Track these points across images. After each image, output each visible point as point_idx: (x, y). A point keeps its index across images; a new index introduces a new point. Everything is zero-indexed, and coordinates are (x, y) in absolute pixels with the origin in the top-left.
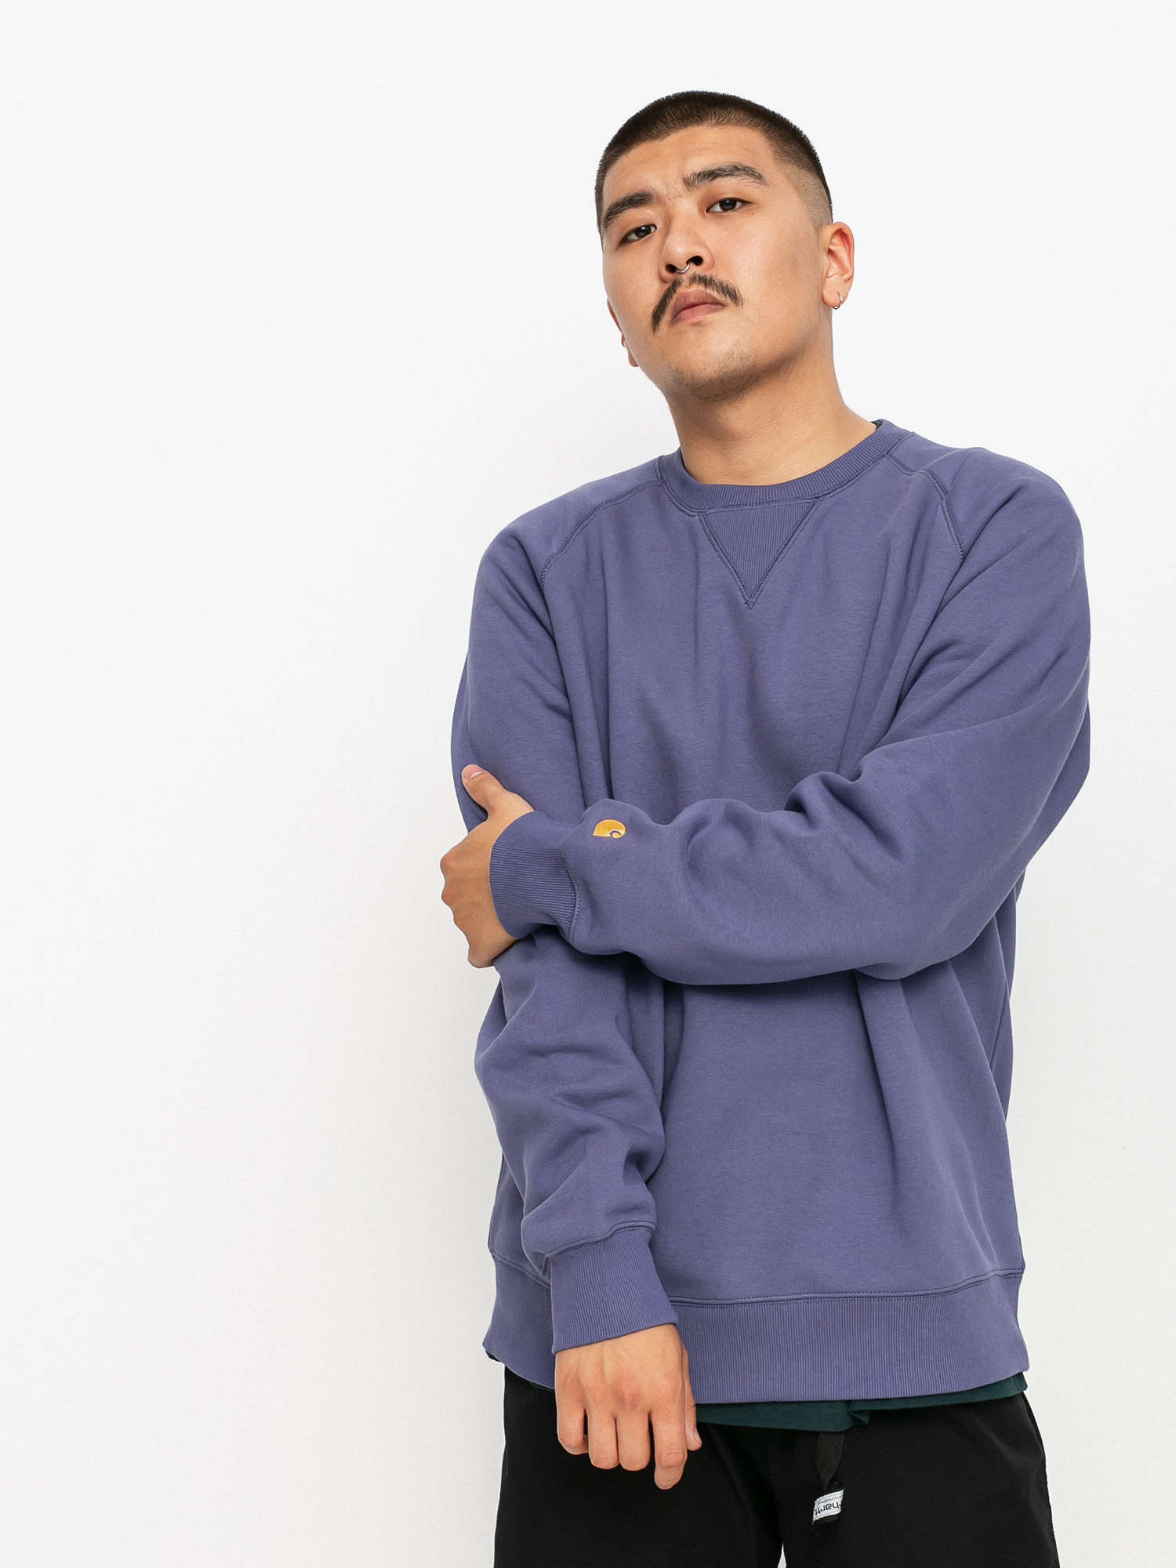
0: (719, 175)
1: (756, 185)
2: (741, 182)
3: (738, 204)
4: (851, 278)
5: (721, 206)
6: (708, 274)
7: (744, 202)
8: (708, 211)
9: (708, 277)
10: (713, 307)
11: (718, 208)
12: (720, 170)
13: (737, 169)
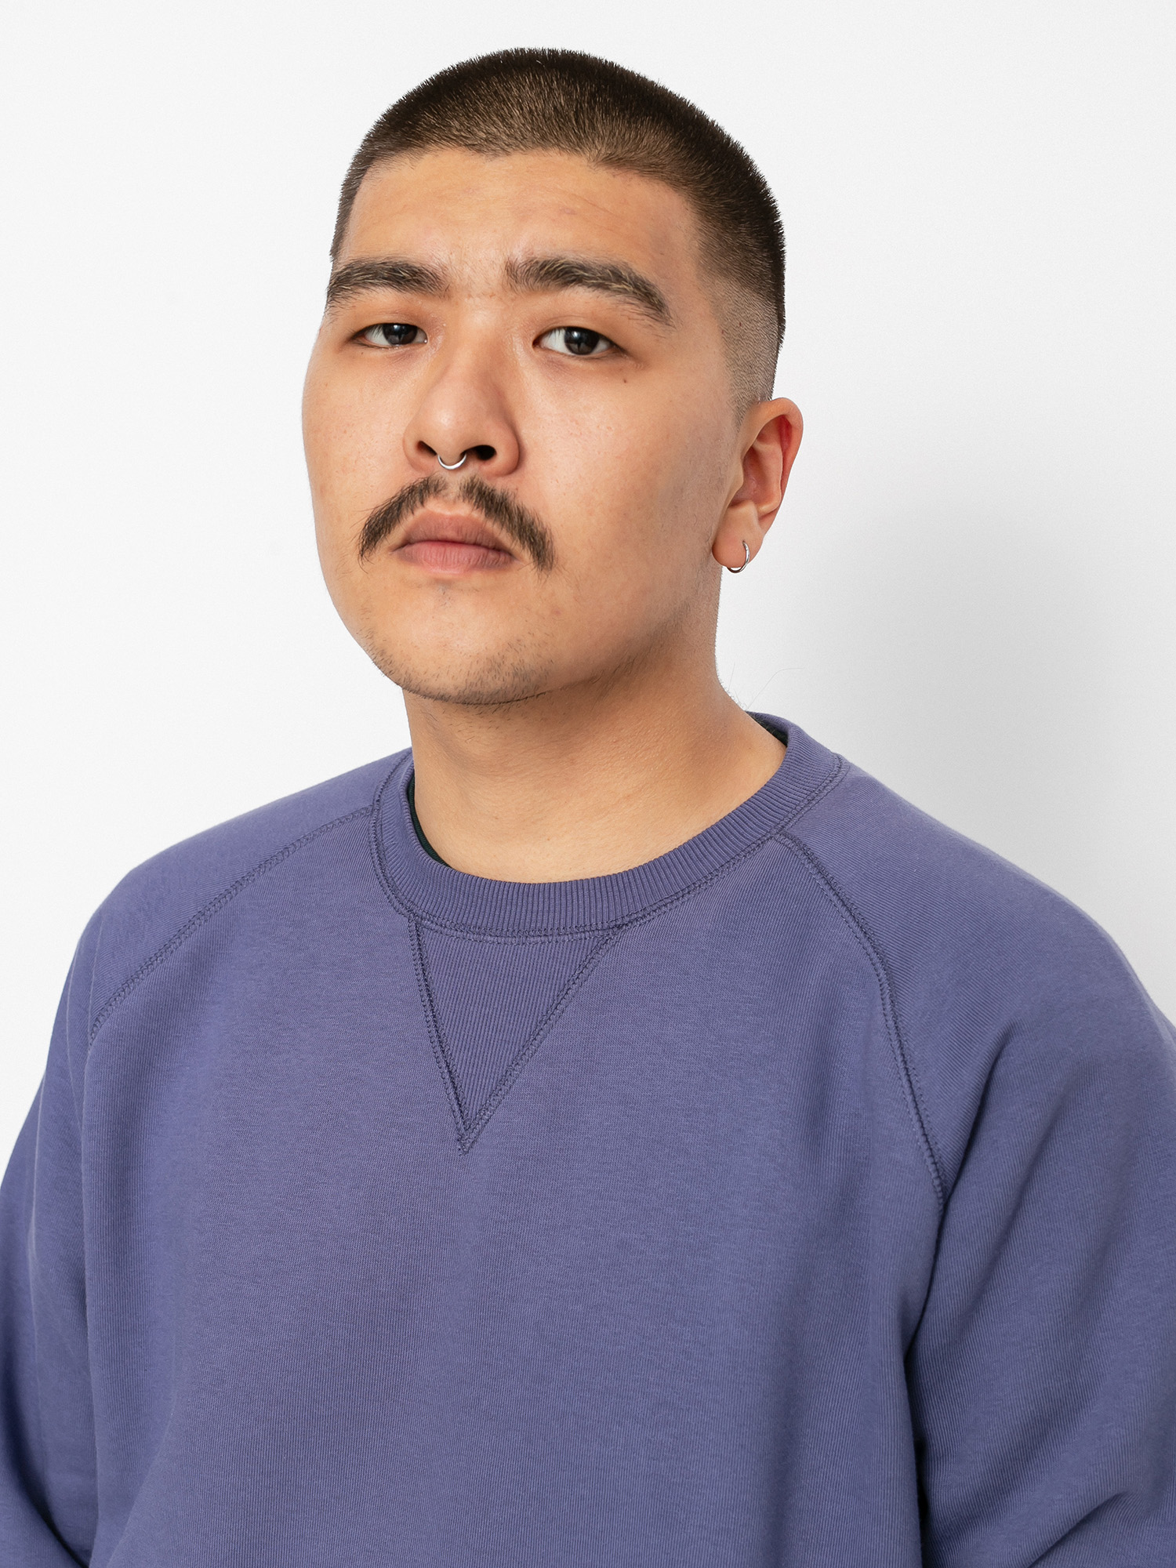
0: (579, 280)
1: (647, 321)
2: (621, 307)
3: (602, 346)
4: (773, 513)
5: (569, 341)
6: (500, 485)
7: (617, 349)
8: (537, 342)
9: (498, 492)
10: (492, 556)
11: (557, 341)
12: (582, 268)
13: (618, 277)
